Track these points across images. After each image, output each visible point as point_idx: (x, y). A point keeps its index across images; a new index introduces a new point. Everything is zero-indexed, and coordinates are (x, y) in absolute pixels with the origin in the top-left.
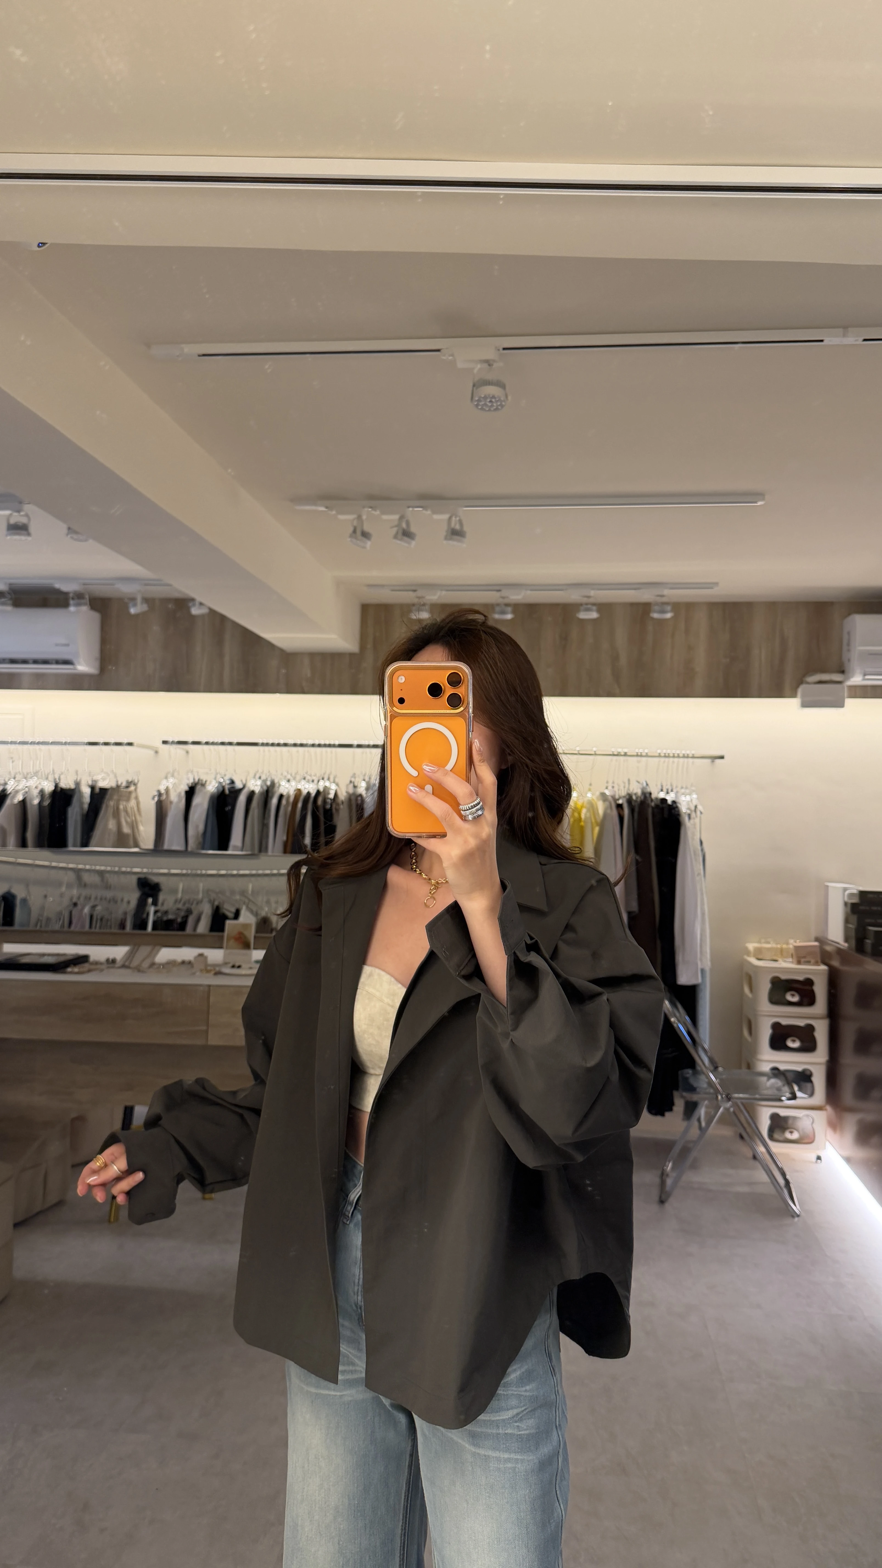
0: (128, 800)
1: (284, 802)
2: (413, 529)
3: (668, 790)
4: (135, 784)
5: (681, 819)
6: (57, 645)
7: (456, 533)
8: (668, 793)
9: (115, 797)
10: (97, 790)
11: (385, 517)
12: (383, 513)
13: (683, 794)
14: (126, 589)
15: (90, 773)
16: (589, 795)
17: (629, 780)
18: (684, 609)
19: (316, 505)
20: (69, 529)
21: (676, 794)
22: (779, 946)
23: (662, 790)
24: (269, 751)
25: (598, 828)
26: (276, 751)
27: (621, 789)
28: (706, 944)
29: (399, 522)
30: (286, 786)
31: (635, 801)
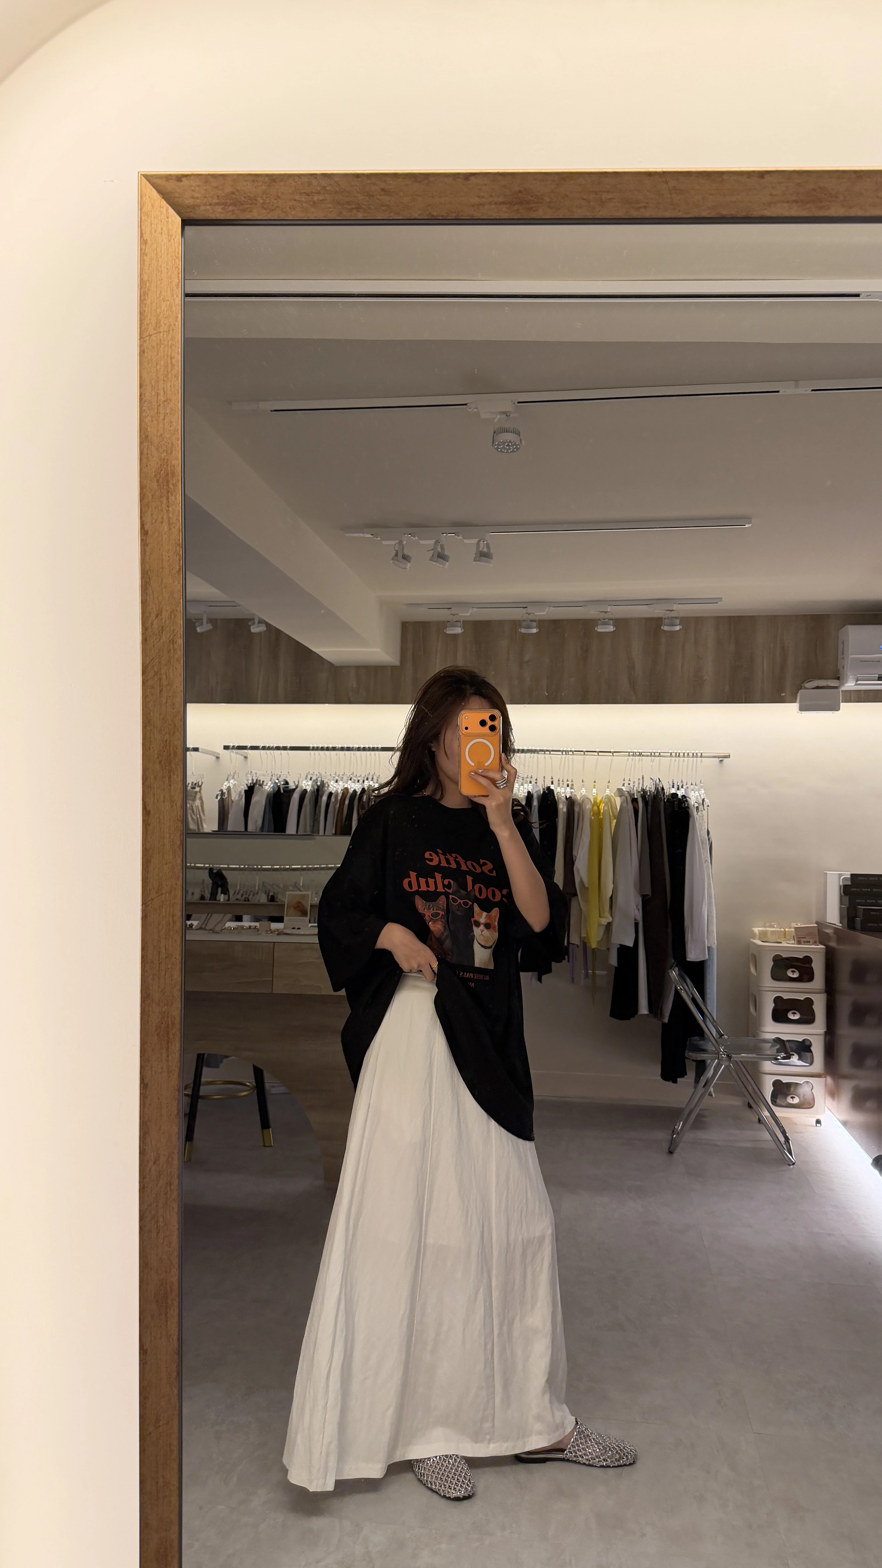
0: (194, 800)
1: (333, 799)
2: (446, 553)
3: (678, 786)
4: (200, 786)
5: (690, 811)
7: (484, 555)
8: (678, 789)
11: (422, 542)
12: (420, 539)
13: (693, 790)
14: (194, 611)
16: (608, 792)
17: (643, 778)
18: (693, 623)
19: (363, 533)
21: (685, 790)
22: (782, 930)
23: (673, 787)
24: (319, 755)
25: (615, 821)
26: (325, 755)
27: (636, 785)
28: (713, 924)
29: (434, 546)
30: (335, 785)
31: (649, 796)
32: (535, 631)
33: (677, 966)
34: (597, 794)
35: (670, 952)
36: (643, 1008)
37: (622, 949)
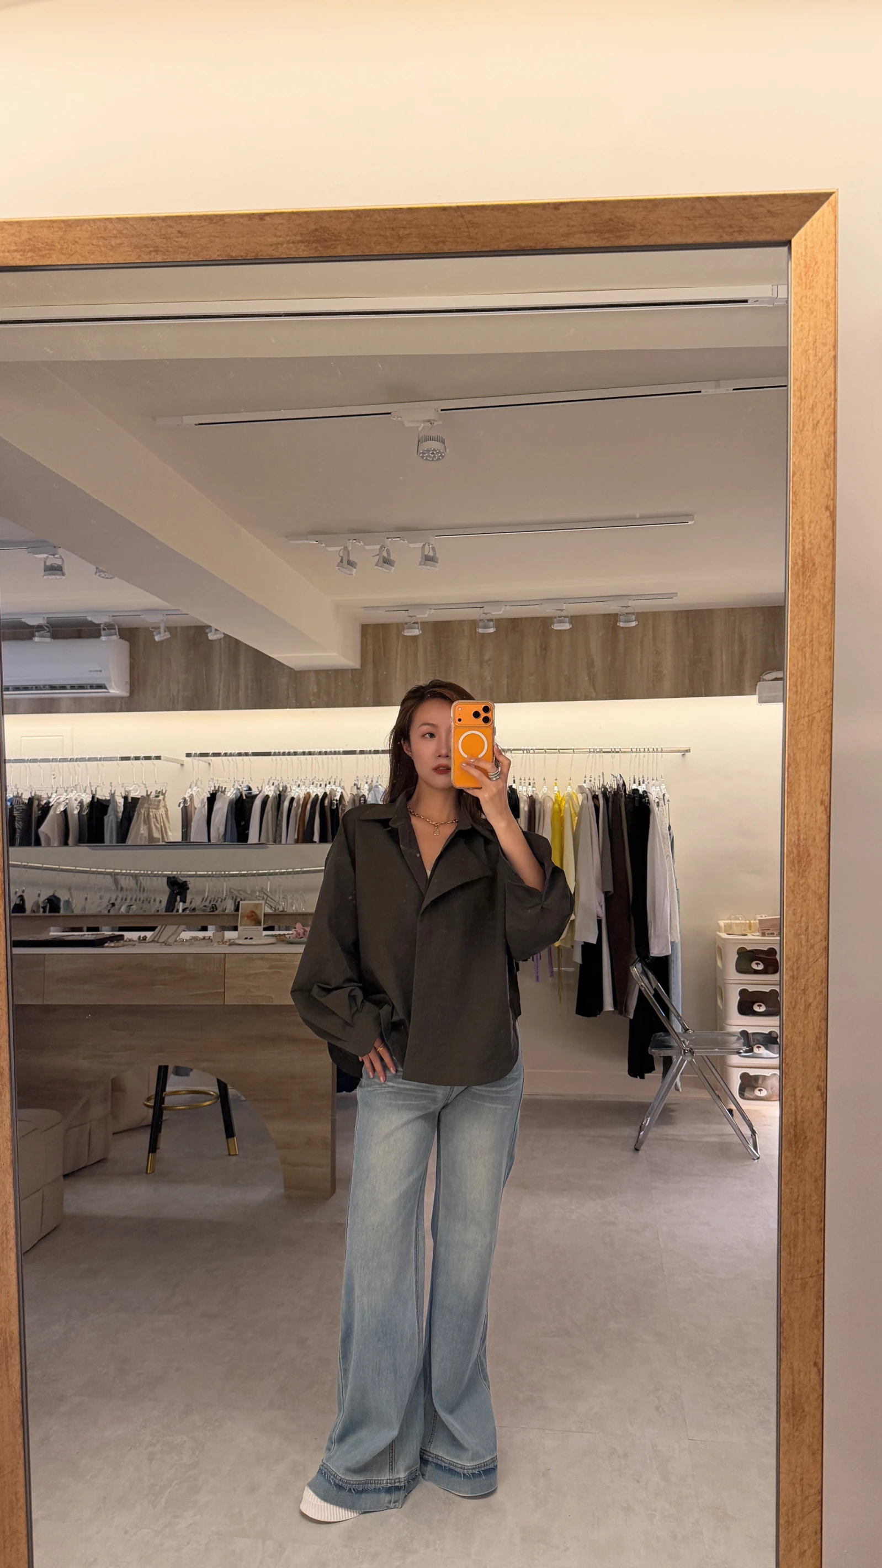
0: (157, 809)
1: (295, 804)
2: (392, 558)
3: (639, 781)
4: (164, 794)
5: (651, 807)
6: (90, 671)
7: (429, 559)
8: (639, 784)
9: (146, 805)
10: (130, 800)
11: (368, 547)
12: (365, 544)
13: (653, 785)
14: (150, 619)
15: (123, 784)
16: (569, 789)
17: (603, 774)
18: (649, 619)
19: (308, 539)
20: (97, 568)
21: (647, 785)
22: (748, 922)
23: (634, 783)
24: (281, 759)
25: (577, 818)
26: (287, 760)
27: (597, 782)
28: (676, 919)
29: (380, 551)
30: (297, 790)
31: (610, 792)
32: (492, 630)
33: (640, 961)
34: (559, 792)
35: (634, 948)
36: (608, 1005)
37: (586, 947)
